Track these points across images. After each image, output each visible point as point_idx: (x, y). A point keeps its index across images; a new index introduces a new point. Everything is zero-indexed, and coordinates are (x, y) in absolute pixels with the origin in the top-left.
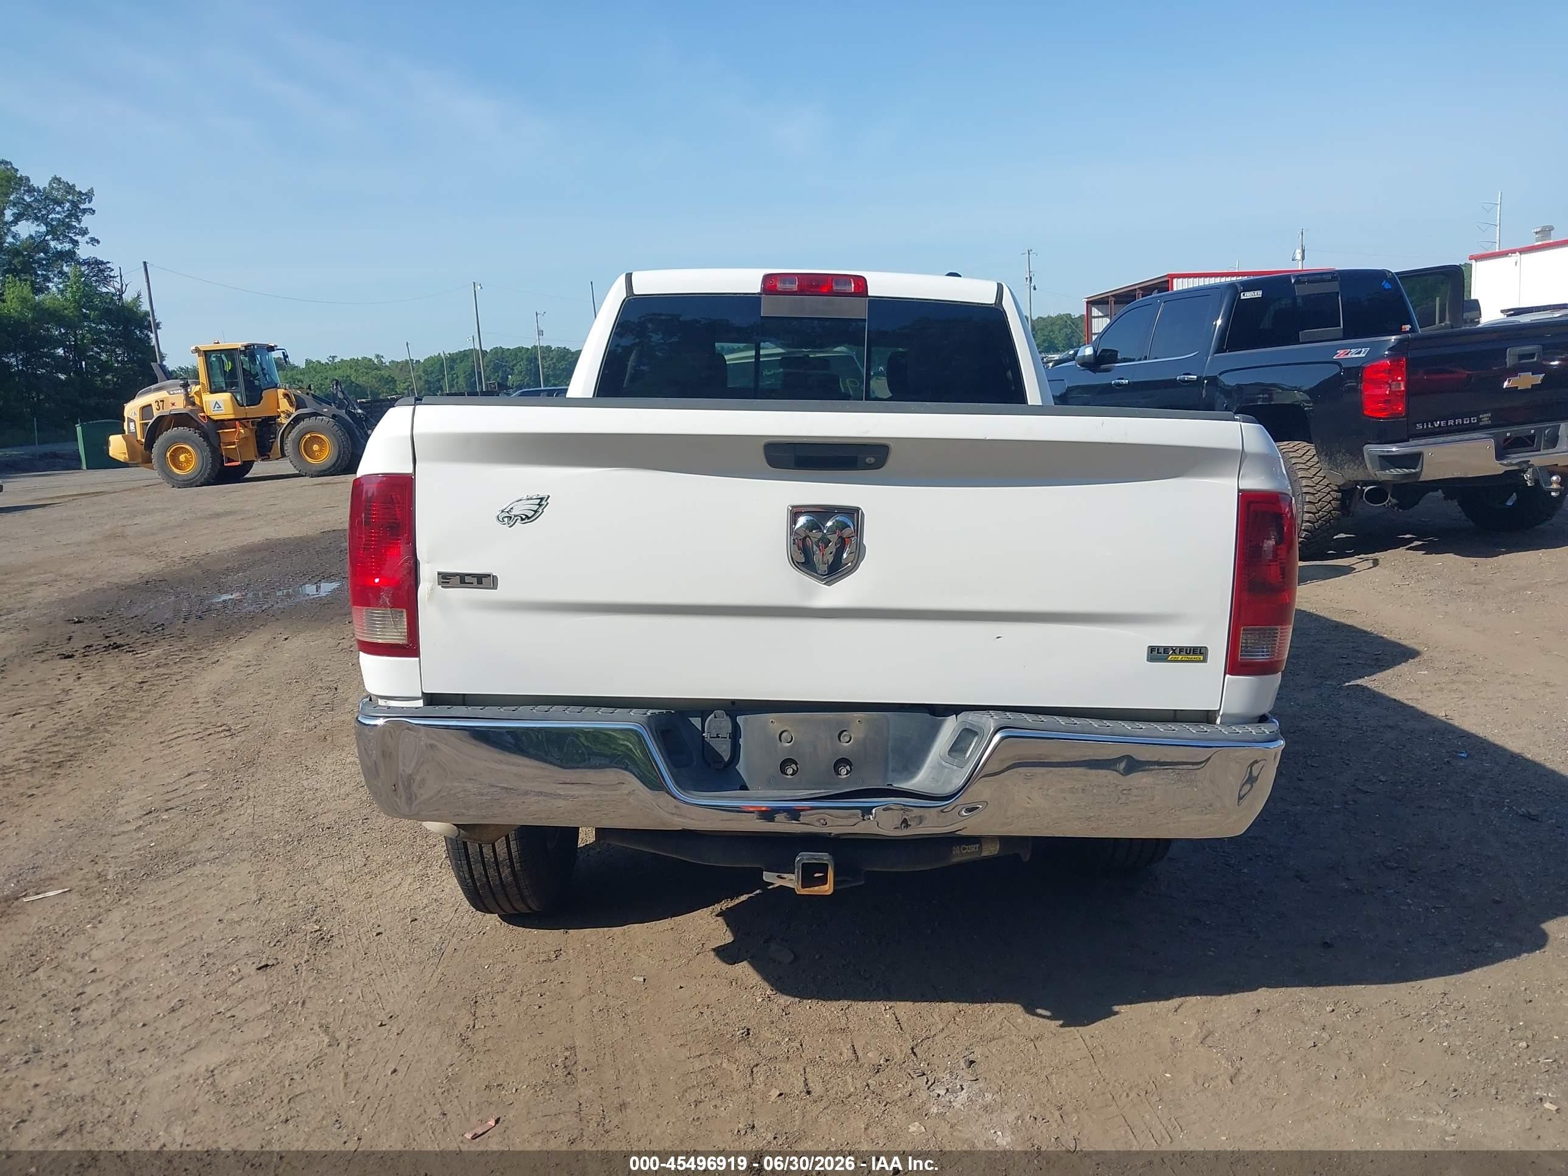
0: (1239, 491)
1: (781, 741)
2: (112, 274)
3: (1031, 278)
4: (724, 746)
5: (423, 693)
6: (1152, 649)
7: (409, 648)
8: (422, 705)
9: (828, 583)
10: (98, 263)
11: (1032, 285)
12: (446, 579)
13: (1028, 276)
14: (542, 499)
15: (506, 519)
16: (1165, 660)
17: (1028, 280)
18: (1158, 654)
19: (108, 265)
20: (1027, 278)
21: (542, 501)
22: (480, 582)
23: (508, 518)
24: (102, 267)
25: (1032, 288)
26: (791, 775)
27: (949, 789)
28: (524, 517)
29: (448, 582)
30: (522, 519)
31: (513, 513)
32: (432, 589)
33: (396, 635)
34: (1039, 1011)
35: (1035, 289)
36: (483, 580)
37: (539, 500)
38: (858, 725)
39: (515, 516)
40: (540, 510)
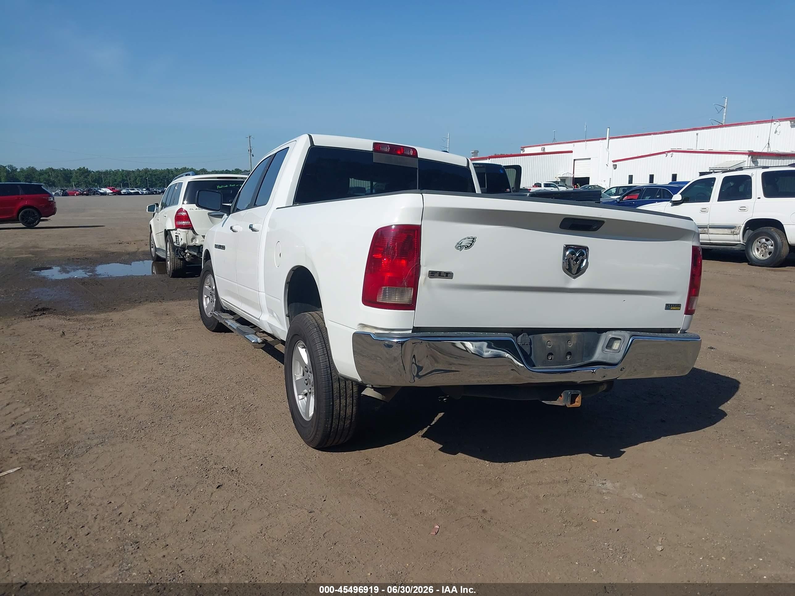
1: (547, 345)
3: (251, 150)
4: (528, 348)
5: (413, 327)
6: (667, 305)
7: (411, 306)
8: (411, 333)
9: (574, 278)
11: (252, 154)
12: (432, 274)
13: (249, 149)
14: (474, 239)
15: (459, 247)
16: (670, 309)
17: (250, 151)
20: (249, 150)
21: (474, 240)
22: (447, 276)
23: (460, 247)
25: (252, 155)
26: (550, 360)
27: (616, 361)
28: (466, 246)
29: (433, 276)
30: (466, 248)
31: (462, 244)
32: (425, 279)
33: (406, 299)
34: (597, 455)
35: (253, 156)
36: (448, 275)
37: (472, 239)
38: (574, 338)
39: (463, 246)
40: (473, 244)
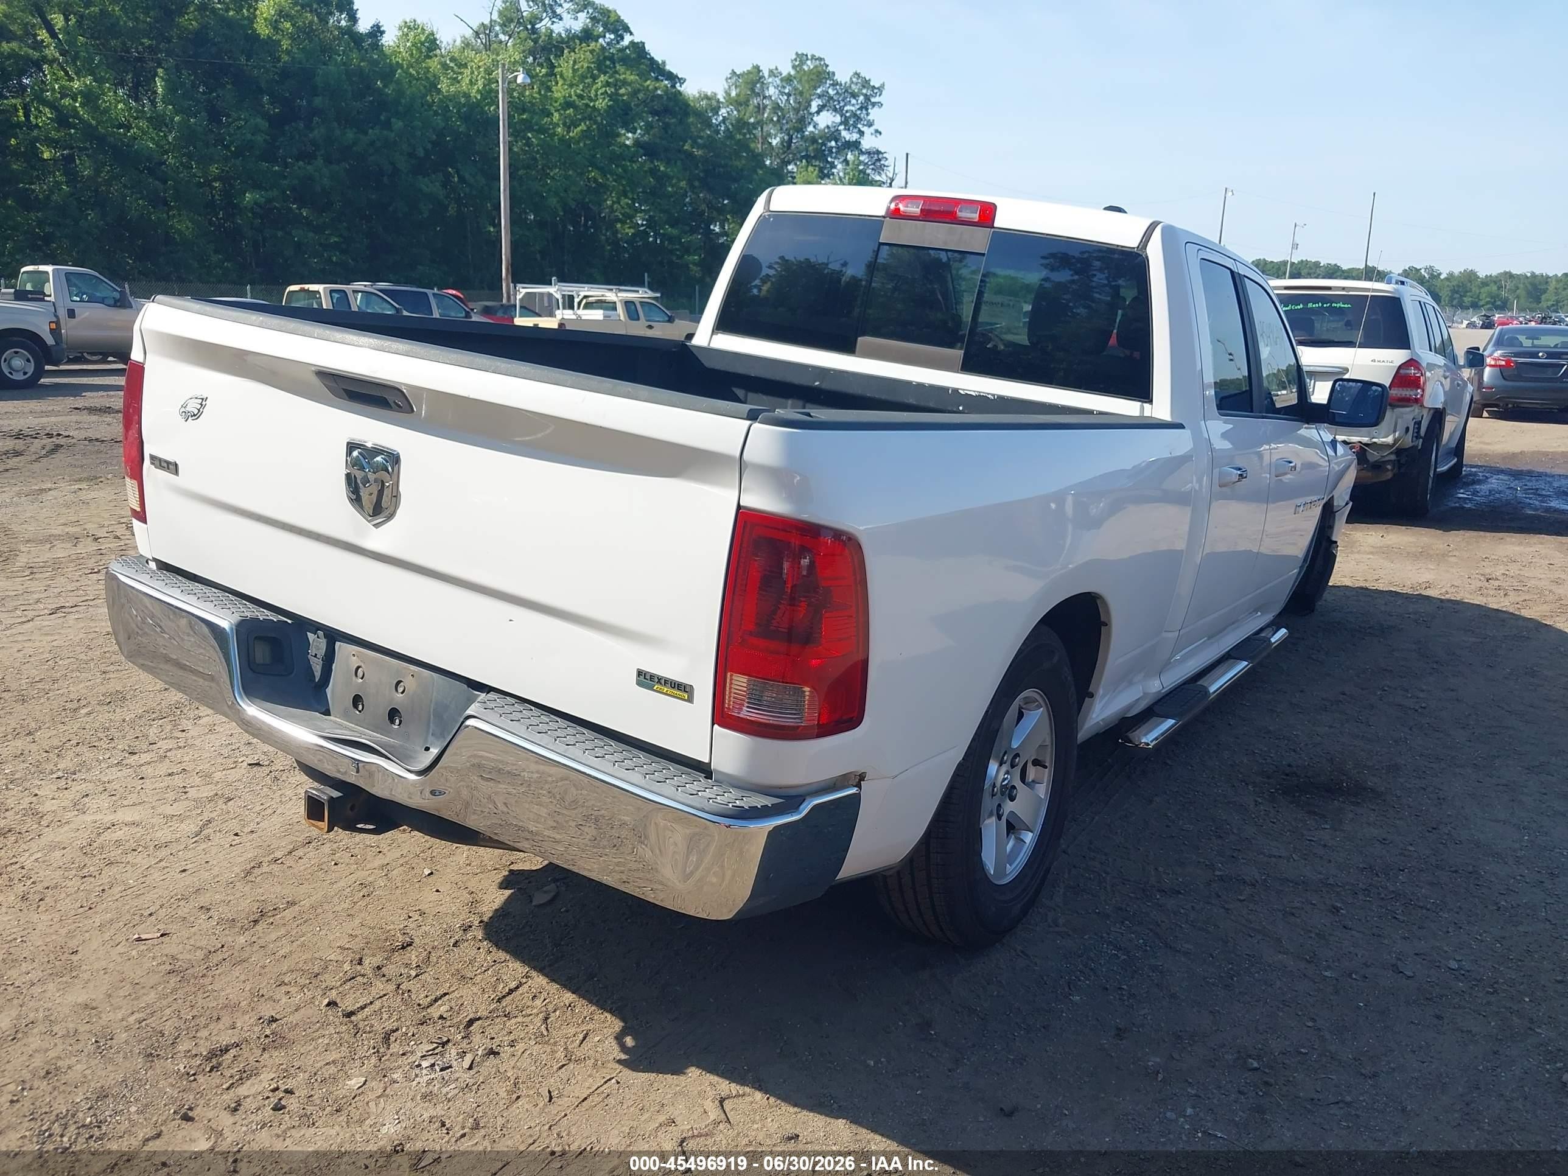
0: (739, 507)
1: (356, 675)
2: (886, 164)
5: (153, 557)
6: (640, 673)
7: (142, 516)
9: (375, 526)
10: (878, 152)
12: (153, 460)
16: (651, 688)
18: (646, 679)
19: (885, 155)
21: (203, 401)
22: (169, 469)
24: (880, 156)
26: (360, 711)
28: (192, 414)
29: (154, 464)
30: (192, 416)
31: (188, 409)
37: (201, 400)
38: (412, 679)
39: (188, 412)
